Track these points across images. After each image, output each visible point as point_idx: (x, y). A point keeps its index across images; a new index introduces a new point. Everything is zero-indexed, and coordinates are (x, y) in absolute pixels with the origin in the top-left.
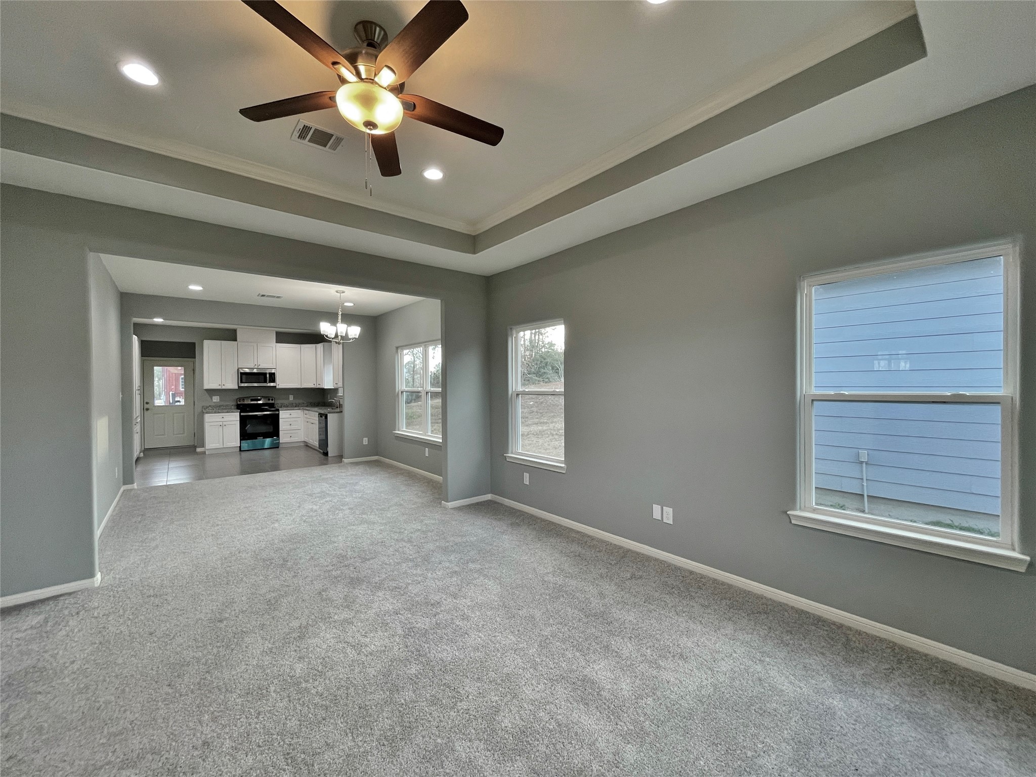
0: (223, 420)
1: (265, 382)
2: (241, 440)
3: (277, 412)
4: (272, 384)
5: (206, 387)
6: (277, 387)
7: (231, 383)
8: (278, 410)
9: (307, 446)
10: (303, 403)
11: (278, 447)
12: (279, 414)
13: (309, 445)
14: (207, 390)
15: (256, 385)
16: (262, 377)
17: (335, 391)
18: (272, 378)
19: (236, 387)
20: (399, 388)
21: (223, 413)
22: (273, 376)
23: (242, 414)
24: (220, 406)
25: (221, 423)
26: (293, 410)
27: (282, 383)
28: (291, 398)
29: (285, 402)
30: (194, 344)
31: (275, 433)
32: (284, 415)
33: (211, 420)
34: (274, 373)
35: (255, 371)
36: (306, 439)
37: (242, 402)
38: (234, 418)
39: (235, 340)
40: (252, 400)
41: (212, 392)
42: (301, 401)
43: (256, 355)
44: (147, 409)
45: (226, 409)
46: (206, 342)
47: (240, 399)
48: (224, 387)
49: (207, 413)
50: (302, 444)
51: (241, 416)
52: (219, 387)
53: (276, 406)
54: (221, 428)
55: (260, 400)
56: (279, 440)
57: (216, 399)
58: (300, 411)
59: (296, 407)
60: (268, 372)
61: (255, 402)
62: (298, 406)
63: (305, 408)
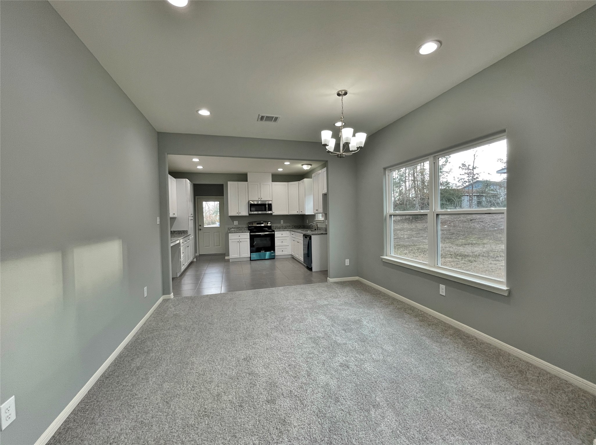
0: (239, 238)
1: (266, 210)
2: (251, 253)
3: (273, 233)
4: (270, 212)
5: (230, 214)
6: (273, 214)
7: (244, 212)
8: (274, 231)
9: (293, 258)
10: (290, 226)
11: (274, 259)
12: (274, 234)
13: (294, 257)
14: (231, 217)
15: (260, 212)
16: (263, 207)
17: (313, 216)
18: (270, 207)
19: (248, 215)
20: (386, 212)
21: (239, 233)
22: (270, 206)
23: (252, 234)
24: (238, 228)
25: (238, 240)
26: (284, 231)
27: (276, 211)
28: (282, 221)
29: (278, 225)
30: (223, 185)
31: (271, 247)
32: (278, 235)
33: (233, 237)
34: (271, 204)
35: (260, 203)
36: (293, 254)
37: (251, 225)
38: (246, 236)
39: (247, 181)
40: (257, 224)
41: (233, 218)
42: (289, 224)
43: (259, 190)
44: (200, 230)
45: (242, 230)
46: (229, 183)
47: (250, 223)
48: (240, 215)
49: (230, 233)
50: (290, 257)
51: (250, 235)
52: (237, 215)
53: (272, 228)
54: (238, 243)
55: (262, 223)
56: (275, 253)
57: (236, 223)
58: (288, 232)
59: (285, 228)
60: (267, 203)
61: (260, 225)
62: (287, 228)
63: (292, 230)
